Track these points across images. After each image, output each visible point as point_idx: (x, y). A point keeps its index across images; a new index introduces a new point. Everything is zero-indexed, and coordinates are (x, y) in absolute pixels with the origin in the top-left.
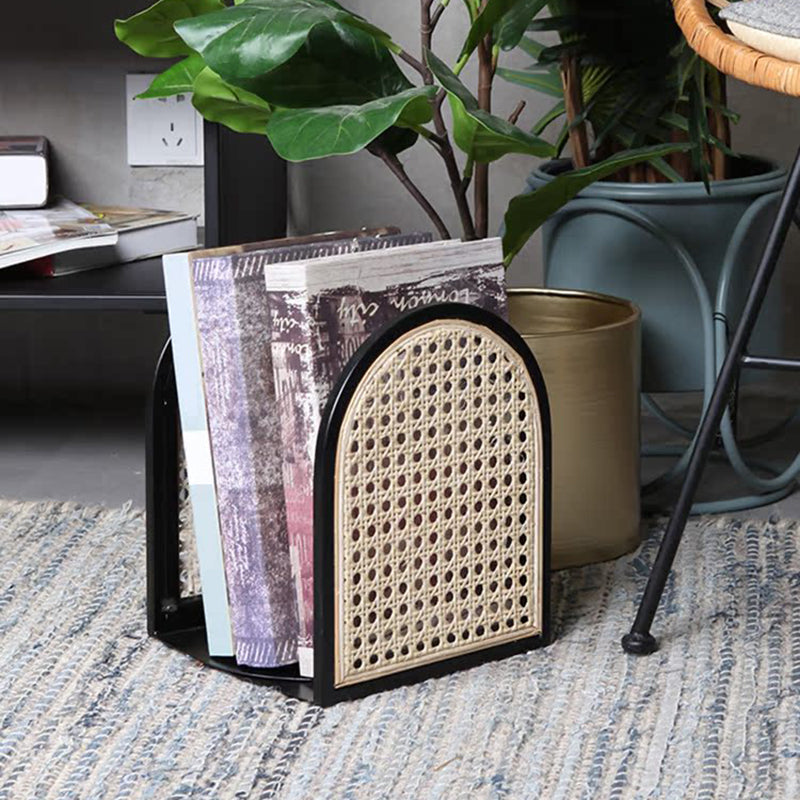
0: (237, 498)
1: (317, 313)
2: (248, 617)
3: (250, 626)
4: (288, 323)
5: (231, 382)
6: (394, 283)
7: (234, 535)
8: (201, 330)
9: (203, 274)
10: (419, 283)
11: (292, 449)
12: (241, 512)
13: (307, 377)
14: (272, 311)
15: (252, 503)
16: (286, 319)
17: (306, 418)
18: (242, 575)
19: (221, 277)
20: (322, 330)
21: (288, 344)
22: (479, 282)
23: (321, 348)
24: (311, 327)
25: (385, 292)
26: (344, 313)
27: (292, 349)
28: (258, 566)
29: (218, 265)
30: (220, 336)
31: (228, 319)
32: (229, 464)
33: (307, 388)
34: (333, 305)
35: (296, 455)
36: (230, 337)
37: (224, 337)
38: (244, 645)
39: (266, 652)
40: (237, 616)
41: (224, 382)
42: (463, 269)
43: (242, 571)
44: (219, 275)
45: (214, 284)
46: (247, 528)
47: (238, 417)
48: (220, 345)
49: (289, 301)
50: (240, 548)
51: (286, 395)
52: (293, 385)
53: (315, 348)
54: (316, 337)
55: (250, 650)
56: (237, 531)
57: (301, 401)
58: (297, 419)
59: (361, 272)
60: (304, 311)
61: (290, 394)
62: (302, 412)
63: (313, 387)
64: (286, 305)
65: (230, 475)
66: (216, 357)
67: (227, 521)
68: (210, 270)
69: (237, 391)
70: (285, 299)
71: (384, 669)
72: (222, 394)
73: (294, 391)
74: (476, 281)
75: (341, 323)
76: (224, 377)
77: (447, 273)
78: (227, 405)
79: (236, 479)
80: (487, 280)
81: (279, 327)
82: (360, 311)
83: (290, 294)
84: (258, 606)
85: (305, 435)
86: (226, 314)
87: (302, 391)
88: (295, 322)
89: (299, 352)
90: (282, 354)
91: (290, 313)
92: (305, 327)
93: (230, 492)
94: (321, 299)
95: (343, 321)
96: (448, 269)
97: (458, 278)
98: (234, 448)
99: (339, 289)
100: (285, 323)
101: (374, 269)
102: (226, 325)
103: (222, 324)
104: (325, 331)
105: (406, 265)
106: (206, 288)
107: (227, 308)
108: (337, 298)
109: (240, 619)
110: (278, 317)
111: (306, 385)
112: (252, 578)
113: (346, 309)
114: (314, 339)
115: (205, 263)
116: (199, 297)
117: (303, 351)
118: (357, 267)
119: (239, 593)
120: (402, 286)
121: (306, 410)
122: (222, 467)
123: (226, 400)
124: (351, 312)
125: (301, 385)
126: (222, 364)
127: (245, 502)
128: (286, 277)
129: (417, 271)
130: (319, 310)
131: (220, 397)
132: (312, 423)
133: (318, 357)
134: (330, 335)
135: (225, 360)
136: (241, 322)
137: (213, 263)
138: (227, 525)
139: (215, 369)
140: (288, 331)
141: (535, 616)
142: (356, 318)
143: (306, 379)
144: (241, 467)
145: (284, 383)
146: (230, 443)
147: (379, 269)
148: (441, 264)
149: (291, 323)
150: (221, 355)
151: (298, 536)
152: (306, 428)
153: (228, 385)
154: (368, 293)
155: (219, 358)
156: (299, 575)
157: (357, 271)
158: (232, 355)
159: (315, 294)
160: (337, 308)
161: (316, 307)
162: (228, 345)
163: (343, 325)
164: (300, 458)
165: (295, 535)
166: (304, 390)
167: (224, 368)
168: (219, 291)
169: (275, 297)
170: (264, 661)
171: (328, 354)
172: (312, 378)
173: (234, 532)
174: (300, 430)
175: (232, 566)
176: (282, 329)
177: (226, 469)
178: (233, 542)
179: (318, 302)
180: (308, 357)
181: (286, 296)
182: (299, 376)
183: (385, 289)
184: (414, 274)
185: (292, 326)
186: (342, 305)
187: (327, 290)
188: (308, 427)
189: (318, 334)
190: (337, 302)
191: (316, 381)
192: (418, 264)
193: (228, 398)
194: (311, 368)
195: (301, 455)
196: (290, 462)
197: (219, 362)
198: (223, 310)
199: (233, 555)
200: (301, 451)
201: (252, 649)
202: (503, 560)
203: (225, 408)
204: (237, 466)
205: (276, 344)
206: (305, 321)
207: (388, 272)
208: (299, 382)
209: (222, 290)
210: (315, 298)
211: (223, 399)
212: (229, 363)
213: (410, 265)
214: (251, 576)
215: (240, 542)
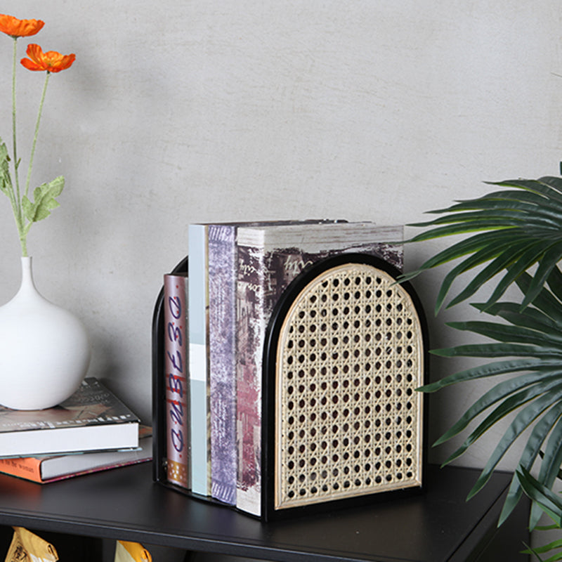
0: (222, 389)
1: (269, 265)
2: (222, 468)
3: (222, 474)
4: (249, 269)
5: (225, 311)
6: (325, 249)
7: (218, 412)
8: (210, 273)
9: (215, 236)
10: (343, 250)
11: (244, 355)
12: (223, 399)
13: (259, 308)
14: (240, 259)
15: (231, 394)
16: (248, 266)
17: (255, 336)
18: (220, 440)
19: (226, 240)
20: (272, 277)
21: (248, 284)
22: (385, 253)
23: (270, 289)
24: (265, 274)
25: (319, 254)
26: (289, 266)
27: (251, 288)
28: (231, 436)
29: (225, 231)
30: (222, 280)
31: (228, 269)
32: (219, 365)
33: (258, 315)
34: (281, 260)
35: (247, 359)
36: (229, 281)
37: (225, 280)
38: (217, 485)
39: (230, 494)
40: (214, 465)
41: (221, 310)
42: (375, 244)
43: (221, 437)
44: (225, 238)
45: (221, 244)
46: (227, 411)
47: (228, 335)
48: (221, 285)
49: (252, 254)
50: (221, 422)
51: (244, 318)
52: (249, 312)
53: (266, 288)
54: (268, 281)
55: (220, 489)
56: (220, 410)
57: (254, 323)
58: (250, 335)
59: (303, 239)
60: (261, 262)
61: (247, 318)
62: (253, 331)
63: (262, 315)
64: (250, 256)
65: (219, 373)
66: (218, 293)
67: (214, 403)
68: (219, 233)
69: (229, 318)
70: (249, 252)
71: (310, 499)
72: (220, 318)
73: (249, 316)
74: (383, 253)
75: (285, 273)
76: (222, 307)
77: (364, 246)
78: (221, 326)
79: (223, 376)
80: (390, 253)
81: (243, 271)
82: (300, 266)
83: (253, 249)
84: (229, 463)
85: (254, 347)
86: (227, 265)
87: (254, 317)
88: (254, 269)
89: (255, 290)
90: (244, 290)
91: (252, 263)
92: (260, 273)
93: (218, 384)
94: (274, 255)
95: (288, 272)
96: (365, 243)
97: (371, 249)
98: (224, 355)
99: (287, 249)
100: (248, 269)
101: (313, 238)
102: (226, 272)
103: (224, 271)
104: (274, 278)
105: (335, 237)
106: (216, 245)
107: (228, 261)
108: (285, 255)
109: (216, 468)
110: (244, 264)
111: (257, 313)
112: (226, 444)
113: (290, 263)
114: (266, 282)
115: (217, 228)
116: (211, 251)
117: (258, 290)
118: (300, 235)
119: (217, 451)
120: (331, 251)
121: (256, 330)
122: (215, 367)
123: (221, 322)
124: (294, 266)
125: (254, 313)
126: (221, 299)
127: (227, 393)
128: (251, 237)
129: (343, 242)
130: (272, 263)
131: (218, 320)
132: (259, 340)
133: (268, 295)
134: (277, 280)
135: (224, 296)
136: (236, 272)
137: (222, 229)
138: (214, 405)
139: (216, 301)
140: (249, 275)
141: (417, 472)
142: (297, 271)
143: (258, 309)
144: (226, 369)
145: (243, 310)
146: (221, 351)
147: (317, 238)
148: (360, 238)
149: (252, 269)
150: (221, 293)
151: (243, 414)
152: (254, 343)
153: (224, 313)
154: (307, 254)
155: (220, 293)
156: (241, 441)
157: (301, 237)
158: (228, 293)
159: (270, 251)
160: (284, 262)
161: (270, 260)
162: (226, 286)
163: (288, 274)
164: (249, 363)
165: (241, 414)
166: (256, 317)
167: (222, 301)
168: (224, 249)
169: (242, 250)
170: (228, 500)
171: (275, 293)
172: (262, 309)
173: (218, 410)
174: (251, 343)
175: (214, 432)
176: (245, 273)
177: (217, 368)
178: (216, 417)
179: (271, 257)
180: (260, 294)
181: (250, 250)
182: (253, 306)
183: (319, 252)
184: (341, 244)
185: (252, 272)
186: (288, 260)
187: (278, 249)
188: (257, 342)
189: (269, 279)
190: (285, 259)
191: (265, 312)
192: (344, 237)
193: (223, 321)
194: (261, 302)
195: (250, 360)
196: (242, 363)
197: (220, 296)
198: (226, 262)
199: (216, 426)
200: (250, 358)
201: (222, 490)
202: (395, 433)
203: (220, 327)
204: (224, 368)
205: (240, 282)
206: (261, 270)
207: (322, 240)
208: (253, 311)
209: (226, 248)
210: (270, 254)
211: (219, 322)
212: (226, 298)
213: (338, 237)
214: (226, 442)
215: (221, 418)
